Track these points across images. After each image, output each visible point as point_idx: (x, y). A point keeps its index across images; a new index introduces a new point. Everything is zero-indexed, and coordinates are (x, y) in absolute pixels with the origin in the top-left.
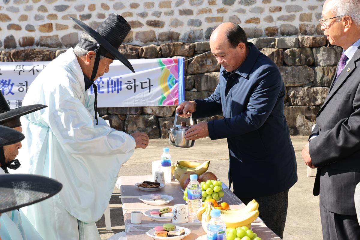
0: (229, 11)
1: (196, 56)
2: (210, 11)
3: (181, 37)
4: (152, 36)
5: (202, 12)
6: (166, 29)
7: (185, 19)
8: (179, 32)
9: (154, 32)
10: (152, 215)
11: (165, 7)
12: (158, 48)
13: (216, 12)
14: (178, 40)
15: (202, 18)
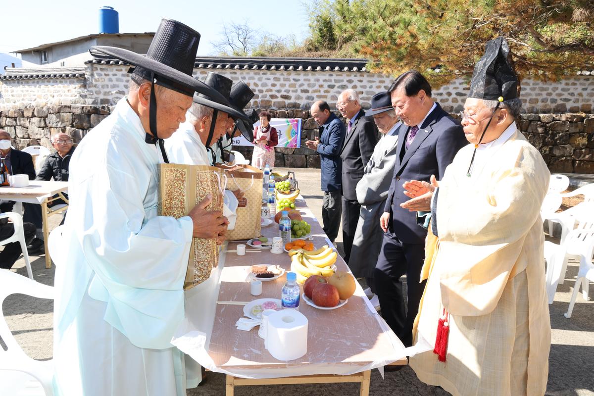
0: (331, 92)
1: (309, 119)
2: (320, 91)
3: (301, 106)
4: (283, 104)
5: (315, 91)
6: (292, 101)
7: (304, 95)
8: (300, 103)
9: (285, 102)
11: (292, 87)
12: (287, 112)
13: (323, 92)
14: (299, 108)
15: (315, 95)
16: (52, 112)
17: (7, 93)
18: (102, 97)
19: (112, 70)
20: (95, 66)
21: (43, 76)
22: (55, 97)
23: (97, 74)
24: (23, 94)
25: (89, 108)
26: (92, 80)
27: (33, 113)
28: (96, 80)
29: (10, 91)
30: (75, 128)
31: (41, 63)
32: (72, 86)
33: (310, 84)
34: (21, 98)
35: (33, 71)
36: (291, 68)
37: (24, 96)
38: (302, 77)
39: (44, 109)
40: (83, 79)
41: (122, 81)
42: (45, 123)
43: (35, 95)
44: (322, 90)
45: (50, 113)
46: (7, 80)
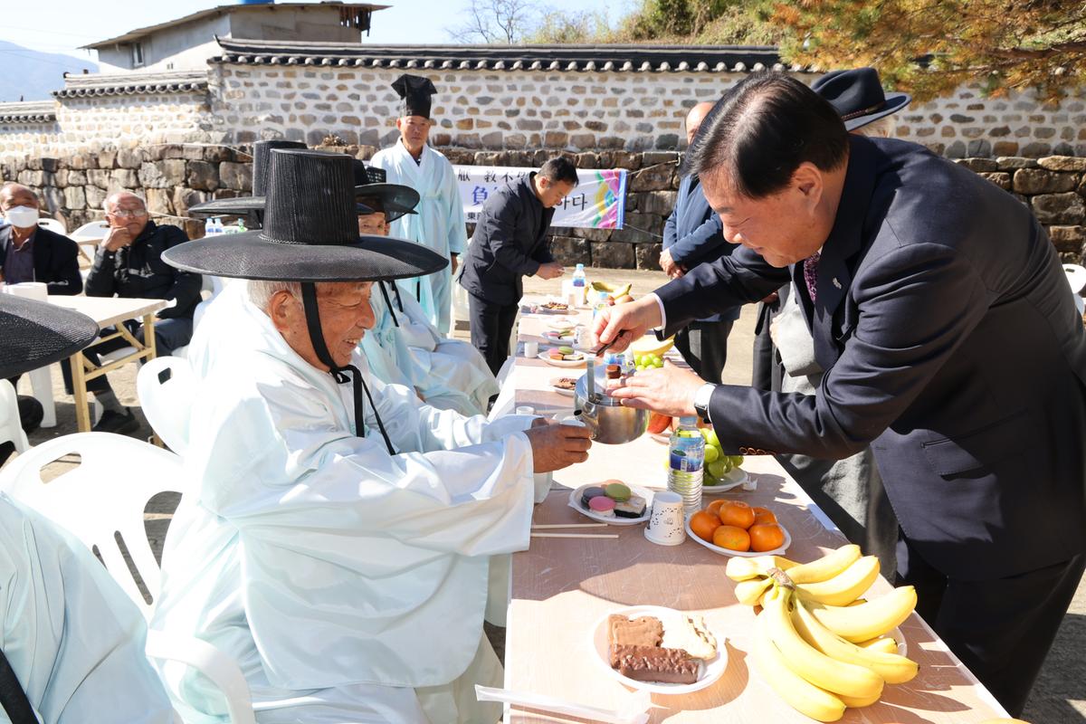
1: (642, 170)
2: (665, 114)
3: (626, 144)
4: (590, 141)
5: (655, 114)
6: (609, 133)
7: (633, 122)
8: (624, 138)
9: (593, 136)
10: (550, 337)
11: (609, 105)
12: (597, 157)
13: (672, 115)
14: (622, 148)
15: (655, 121)
16: (149, 158)
17: (68, 123)
18: (239, 128)
19: (259, 75)
20: (226, 67)
21: (132, 89)
22: (155, 128)
23: (231, 83)
24: (96, 124)
25: (216, 151)
26: (221, 95)
27: (115, 161)
28: (229, 96)
29: (73, 120)
30: (190, 190)
31: (133, 67)
32: (185, 108)
33: (645, 99)
34: (93, 133)
35: (114, 81)
36: (608, 65)
37: (99, 129)
38: (629, 84)
39: (135, 153)
40: (204, 93)
41: (276, 95)
42: (137, 179)
43: (118, 127)
44: (670, 111)
45: (146, 161)
46: (69, 97)
